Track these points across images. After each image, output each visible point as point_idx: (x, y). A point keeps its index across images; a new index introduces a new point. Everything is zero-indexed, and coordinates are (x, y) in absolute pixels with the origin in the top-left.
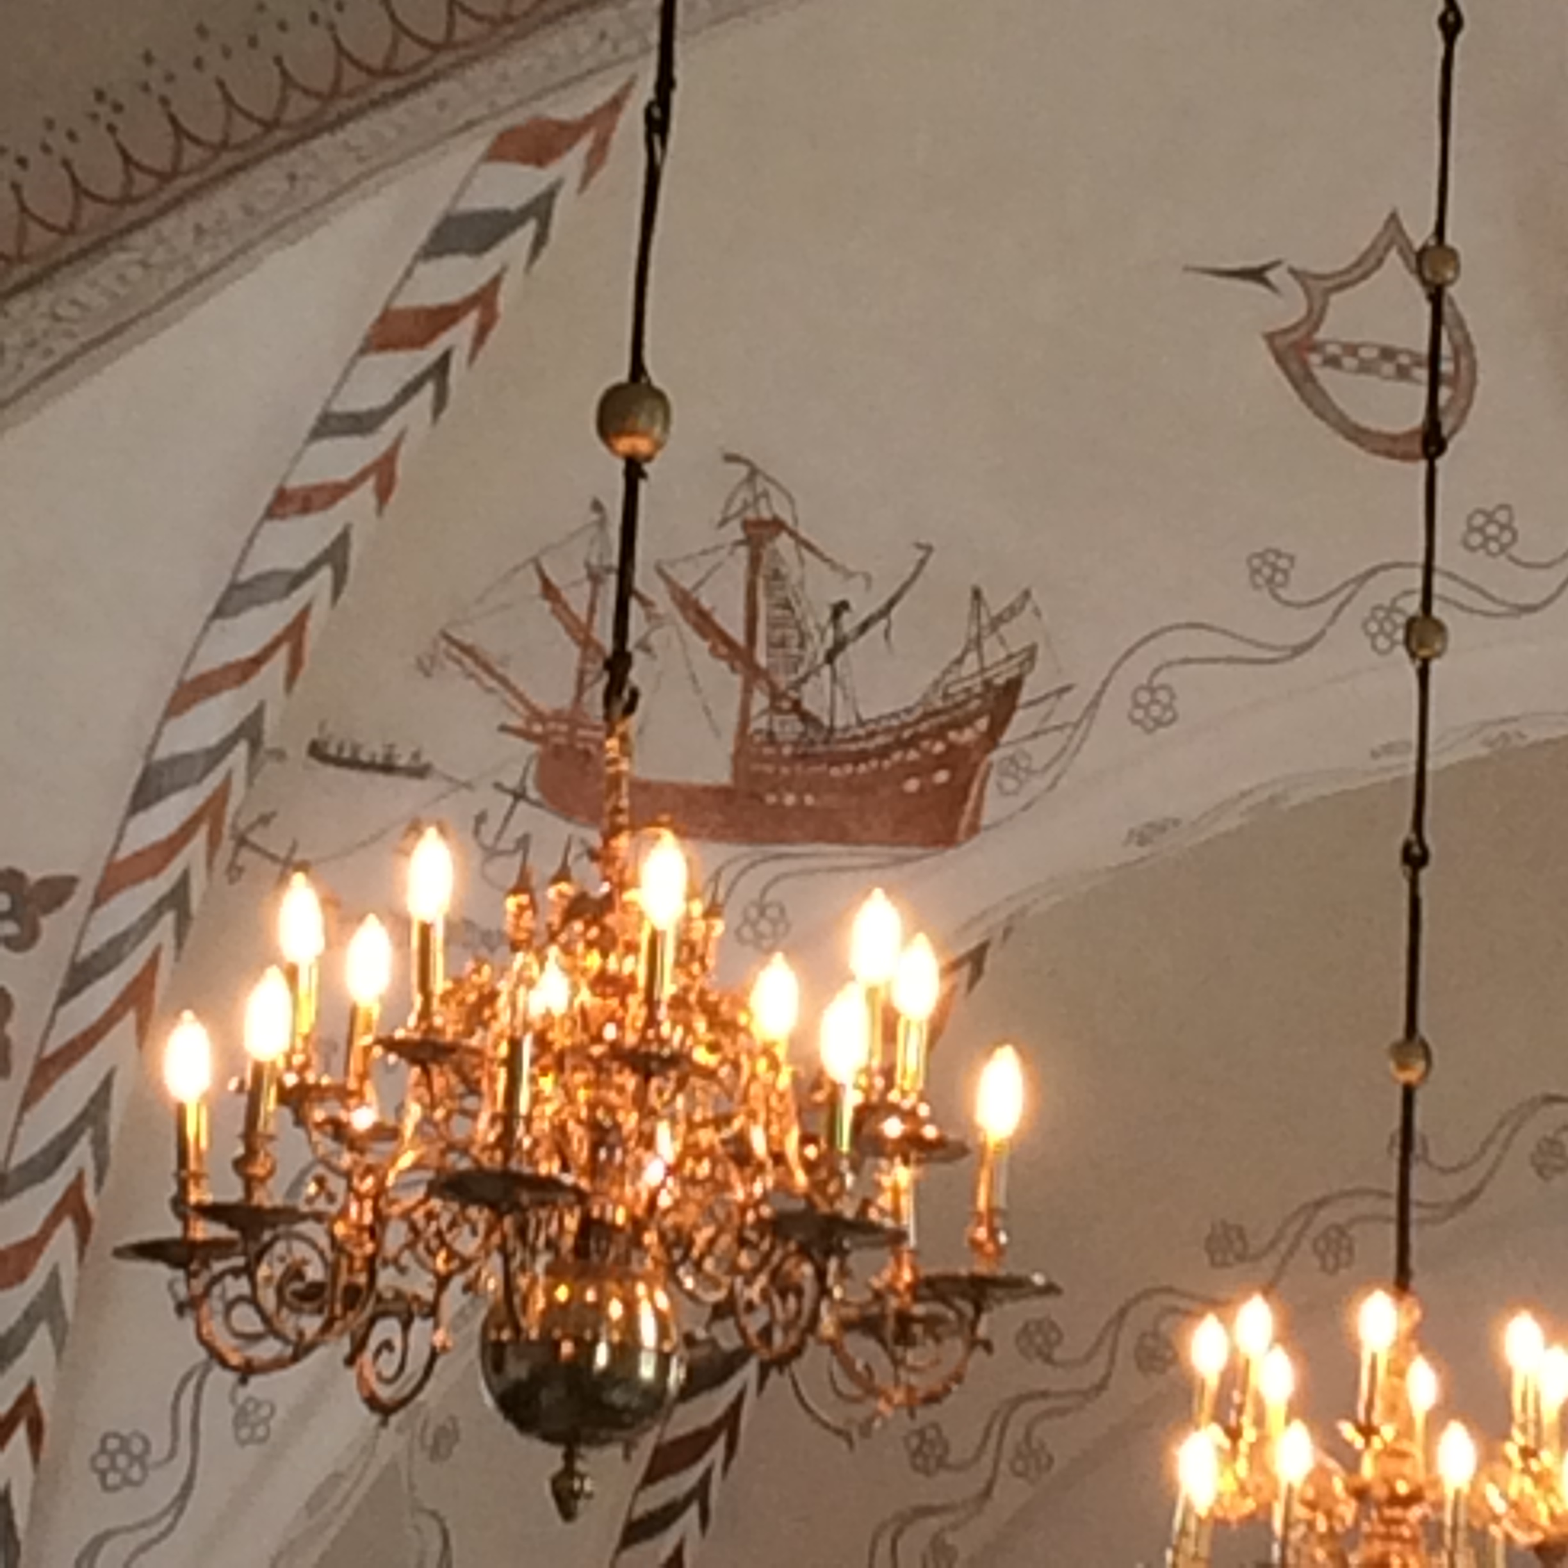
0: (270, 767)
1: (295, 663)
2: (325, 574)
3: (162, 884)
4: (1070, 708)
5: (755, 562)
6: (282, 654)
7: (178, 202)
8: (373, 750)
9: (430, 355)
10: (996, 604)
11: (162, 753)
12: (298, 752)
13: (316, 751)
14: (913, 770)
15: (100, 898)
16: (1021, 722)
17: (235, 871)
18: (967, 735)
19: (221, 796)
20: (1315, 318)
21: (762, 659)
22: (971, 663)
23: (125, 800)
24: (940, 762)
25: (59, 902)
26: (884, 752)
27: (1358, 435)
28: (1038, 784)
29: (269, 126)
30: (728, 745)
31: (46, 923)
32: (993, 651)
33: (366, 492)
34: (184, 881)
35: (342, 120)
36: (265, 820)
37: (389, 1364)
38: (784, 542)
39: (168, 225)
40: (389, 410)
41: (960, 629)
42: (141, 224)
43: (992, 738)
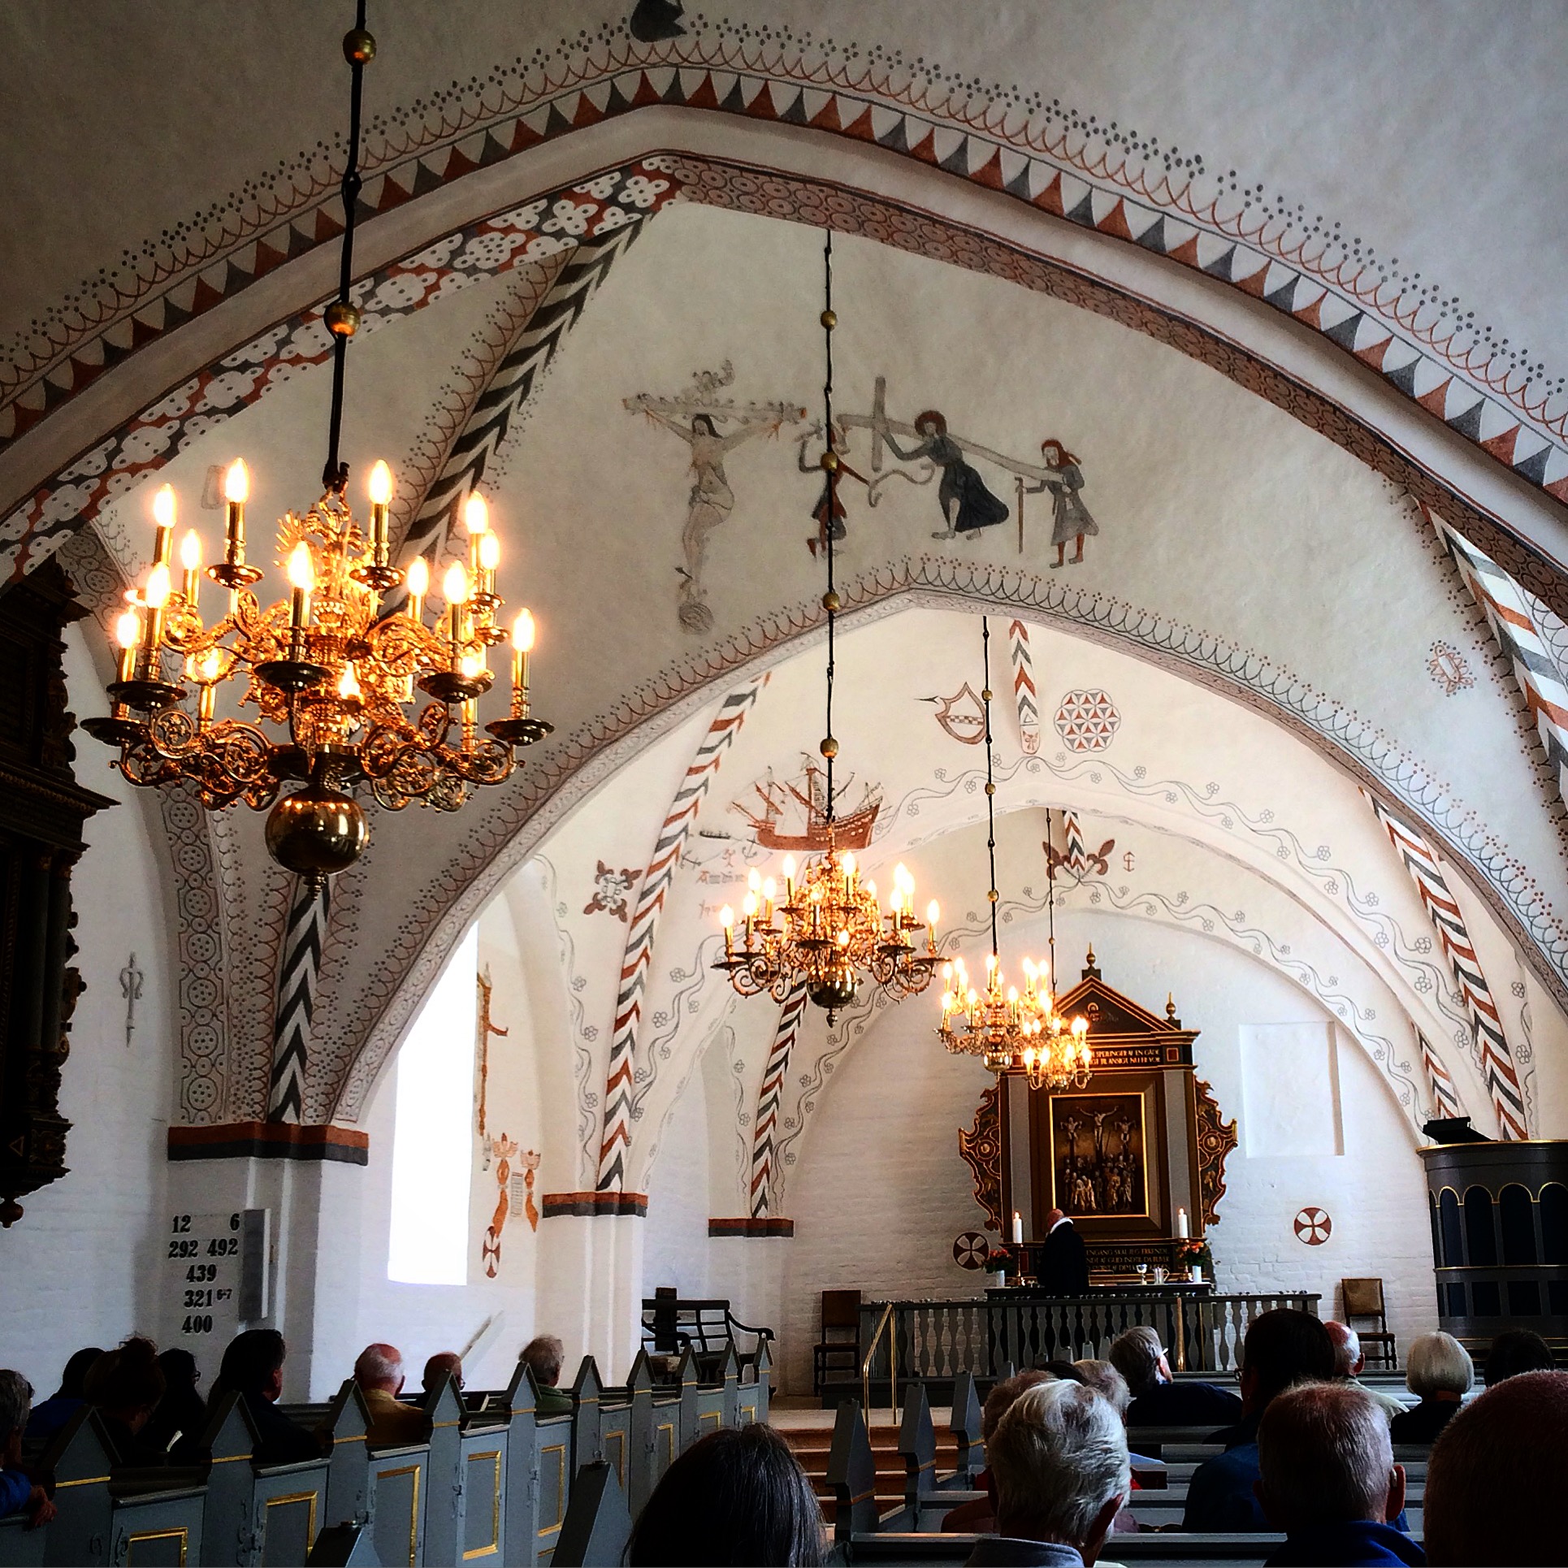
0: (690, 839)
1: (696, 812)
2: (703, 788)
3: (664, 870)
4: (892, 811)
5: (810, 779)
6: (693, 810)
7: (683, 698)
8: (716, 833)
9: (727, 732)
10: (871, 785)
11: (663, 837)
12: (697, 835)
13: (701, 834)
14: (854, 829)
15: (648, 875)
16: (879, 816)
17: (682, 866)
18: (867, 820)
19: (678, 848)
20: (947, 710)
21: (813, 803)
22: (866, 802)
23: (654, 848)
24: (860, 827)
25: (637, 877)
26: (845, 825)
27: (959, 738)
28: (884, 831)
29: (705, 677)
30: (806, 826)
31: (634, 882)
32: (871, 798)
33: (712, 768)
34: (669, 870)
35: (724, 674)
36: (689, 852)
37: (780, 990)
38: (817, 773)
39: (680, 704)
40: (717, 746)
41: (863, 793)
42: (673, 704)
43: (872, 820)
